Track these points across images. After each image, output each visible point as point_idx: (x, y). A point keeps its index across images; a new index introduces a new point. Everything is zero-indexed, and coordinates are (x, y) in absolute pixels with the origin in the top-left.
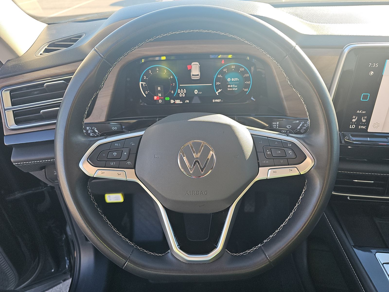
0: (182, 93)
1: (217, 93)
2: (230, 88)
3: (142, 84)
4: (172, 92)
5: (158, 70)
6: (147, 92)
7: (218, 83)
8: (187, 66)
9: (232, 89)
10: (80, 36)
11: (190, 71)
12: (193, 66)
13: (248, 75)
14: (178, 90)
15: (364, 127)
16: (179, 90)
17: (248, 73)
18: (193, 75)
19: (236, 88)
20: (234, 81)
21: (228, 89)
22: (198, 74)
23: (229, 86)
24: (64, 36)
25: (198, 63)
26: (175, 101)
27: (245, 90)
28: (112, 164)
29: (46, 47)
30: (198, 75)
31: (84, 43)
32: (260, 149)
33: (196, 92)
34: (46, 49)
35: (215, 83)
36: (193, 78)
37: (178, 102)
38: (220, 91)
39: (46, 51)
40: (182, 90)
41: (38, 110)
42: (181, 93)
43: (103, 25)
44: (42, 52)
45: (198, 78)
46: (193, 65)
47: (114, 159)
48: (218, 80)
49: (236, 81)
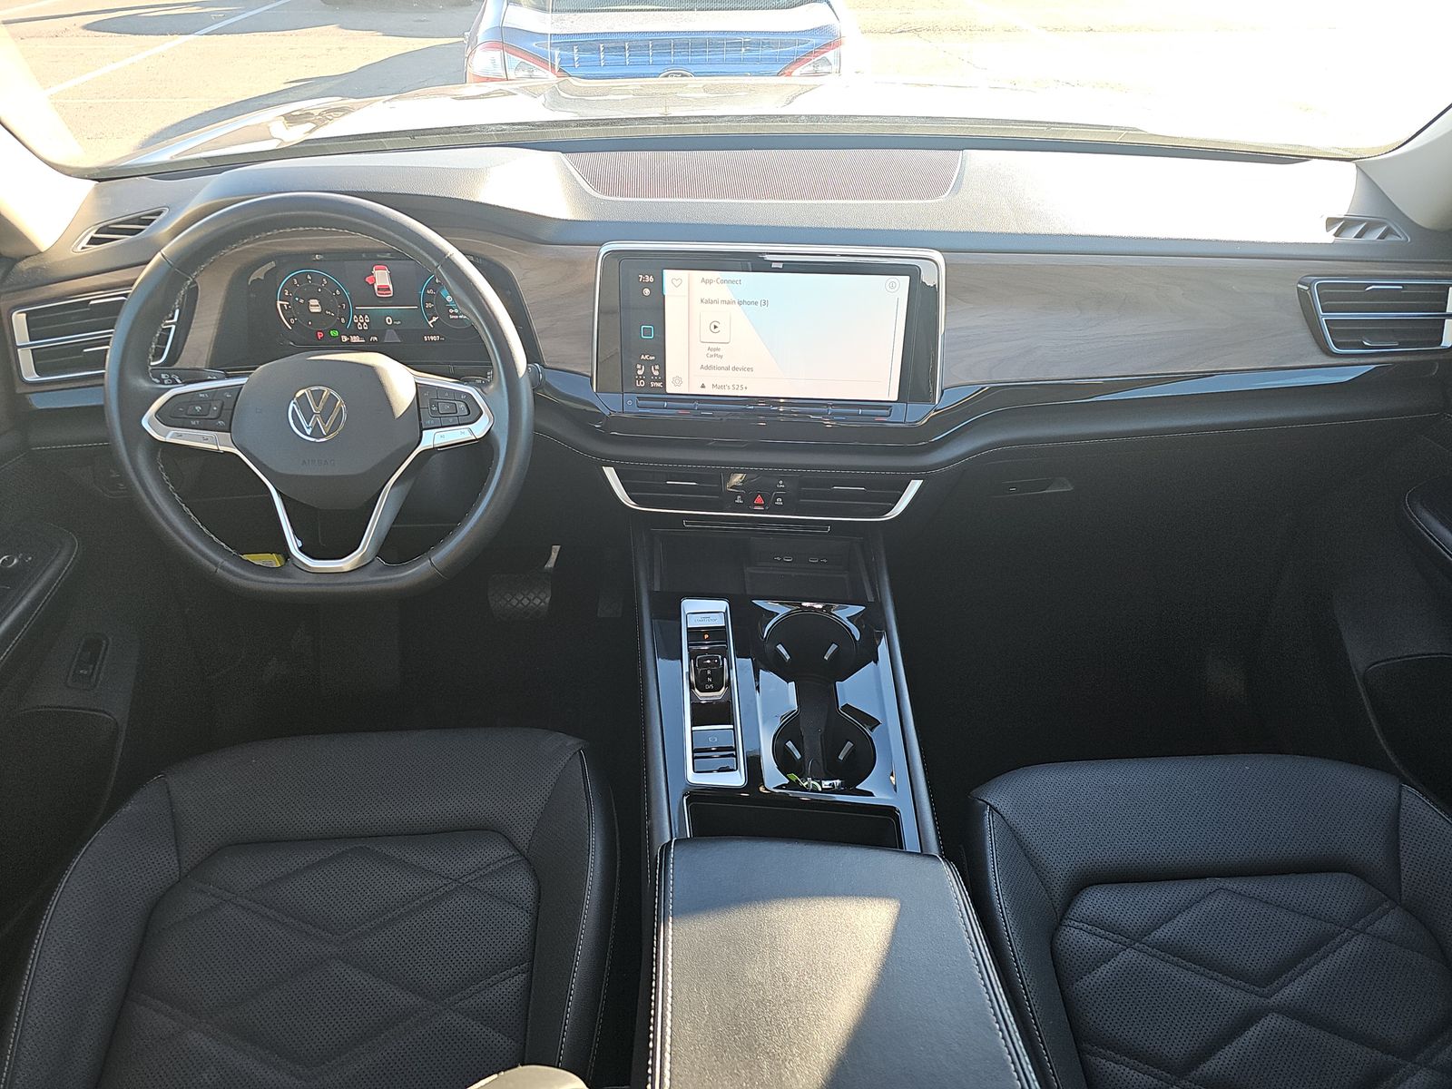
0: (362, 323)
1: (430, 323)
2: (454, 314)
3: (281, 305)
4: (343, 320)
6: (292, 321)
7: (429, 305)
9: (457, 317)
10: (159, 213)
11: (372, 281)
12: (376, 272)
14: (353, 317)
15: (659, 385)
16: (355, 317)
18: (378, 288)
21: (451, 317)
23: (451, 311)
24: (127, 212)
25: (385, 268)
28: (193, 423)
29: (92, 234)
30: (389, 288)
31: (161, 229)
32: (425, 404)
33: (389, 320)
34: (92, 238)
35: (424, 305)
36: (380, 294)
38: (435, 319)
39: (93, 241)
40: (361, 316)
41: (79, 348)
43: (204, 191)
44: (84, 243)
45: (390, 293)
47: (196, 416)
48: (428, 298)
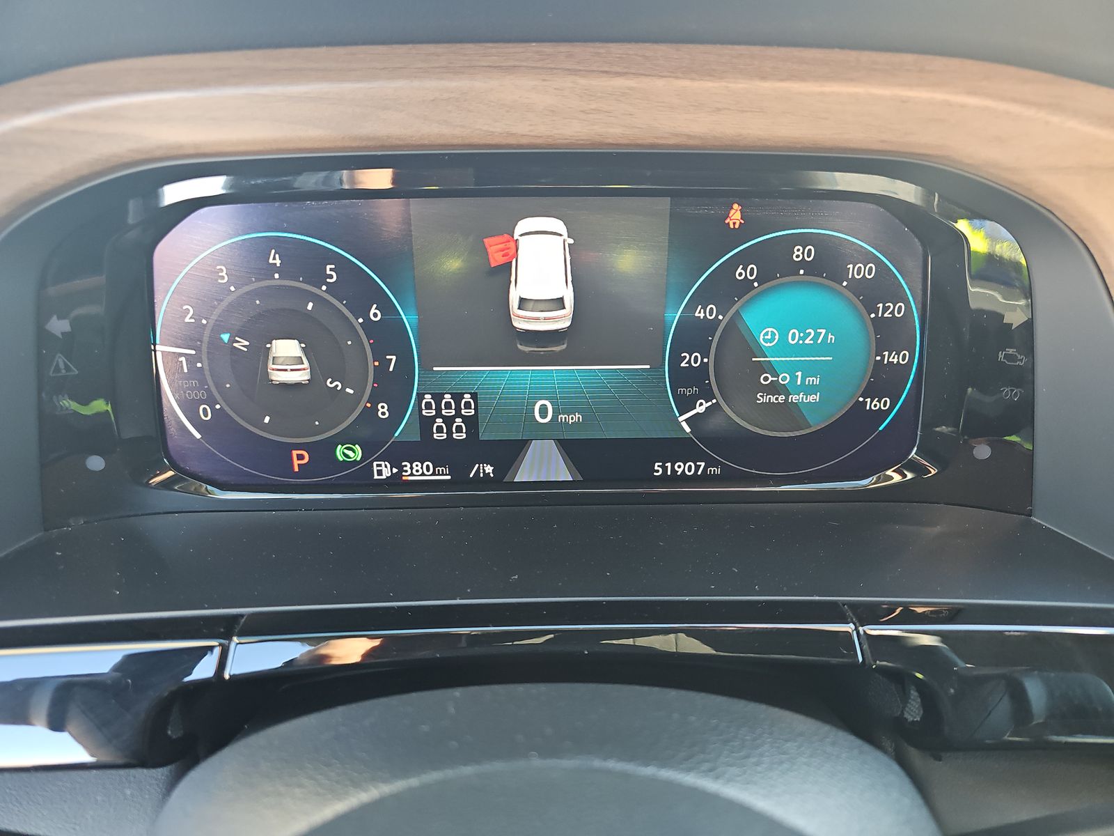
0: (449, 421)
1: (682, 418)
3: (170, 358)
4: (383, 410)
5: (278, 262)
6: (205, 412)
7: (691, 360)
8: (486, 240)
9: (781, 398)
11: (504, 273)
12: (523, 242)
13: (895, 310)
14: (420, 397)
16: (428, 397)
17: (899, 296)
18: (523, 302)
19: (810, 390)
20: (800, 349)
22: (561, 300)
23: (766, 379)
25: (557, 225)
26: (401, 469)
27: (873, 405)
30: (559, 303)
35: (676, 359)
36: (523, 321)
37: (417, 471)
38: (701, 407)
40: (448, 397)
42: (439, 420)
45: (561, 320)
46: (522, 235)
48: (693, 335)
49: (814, 349)
